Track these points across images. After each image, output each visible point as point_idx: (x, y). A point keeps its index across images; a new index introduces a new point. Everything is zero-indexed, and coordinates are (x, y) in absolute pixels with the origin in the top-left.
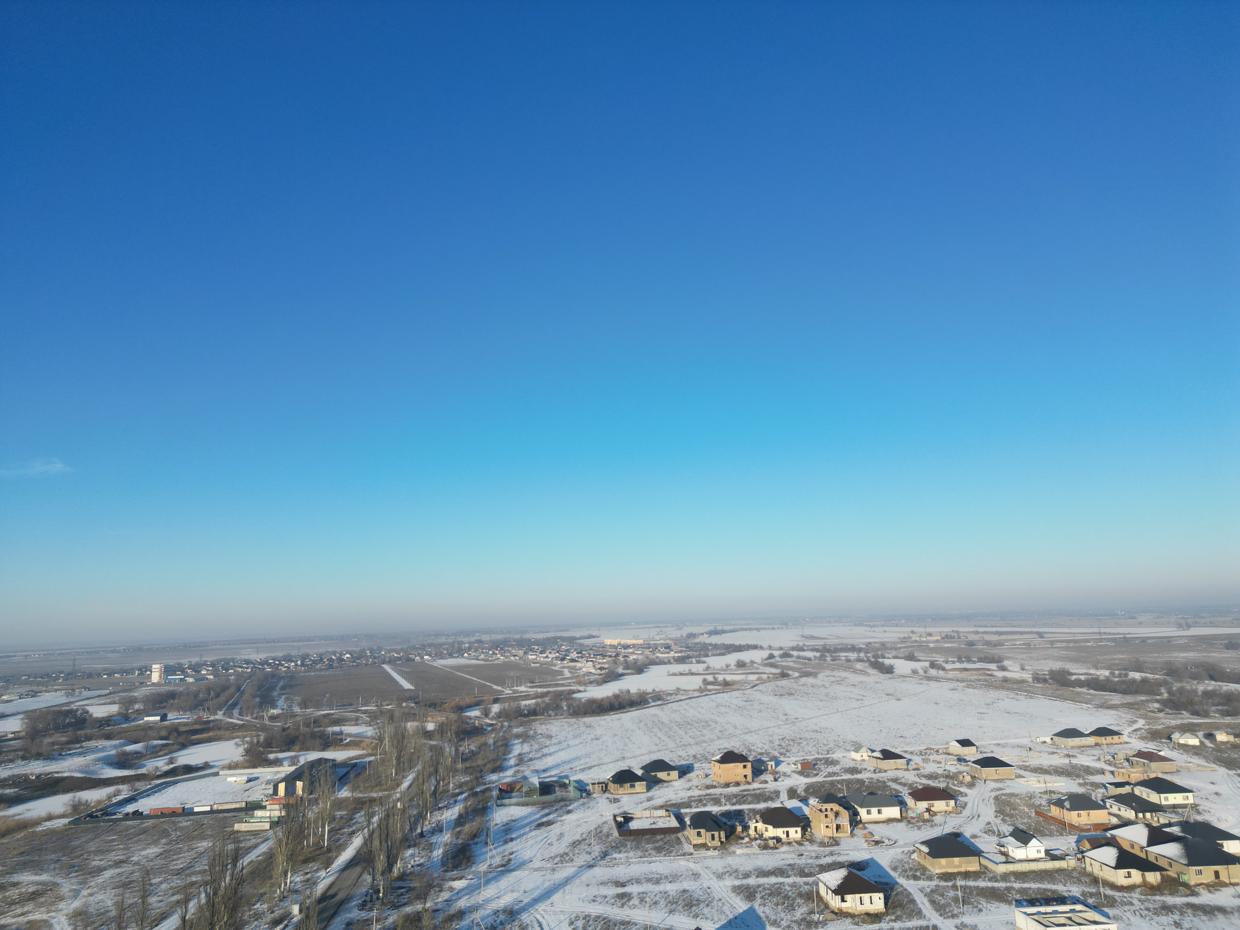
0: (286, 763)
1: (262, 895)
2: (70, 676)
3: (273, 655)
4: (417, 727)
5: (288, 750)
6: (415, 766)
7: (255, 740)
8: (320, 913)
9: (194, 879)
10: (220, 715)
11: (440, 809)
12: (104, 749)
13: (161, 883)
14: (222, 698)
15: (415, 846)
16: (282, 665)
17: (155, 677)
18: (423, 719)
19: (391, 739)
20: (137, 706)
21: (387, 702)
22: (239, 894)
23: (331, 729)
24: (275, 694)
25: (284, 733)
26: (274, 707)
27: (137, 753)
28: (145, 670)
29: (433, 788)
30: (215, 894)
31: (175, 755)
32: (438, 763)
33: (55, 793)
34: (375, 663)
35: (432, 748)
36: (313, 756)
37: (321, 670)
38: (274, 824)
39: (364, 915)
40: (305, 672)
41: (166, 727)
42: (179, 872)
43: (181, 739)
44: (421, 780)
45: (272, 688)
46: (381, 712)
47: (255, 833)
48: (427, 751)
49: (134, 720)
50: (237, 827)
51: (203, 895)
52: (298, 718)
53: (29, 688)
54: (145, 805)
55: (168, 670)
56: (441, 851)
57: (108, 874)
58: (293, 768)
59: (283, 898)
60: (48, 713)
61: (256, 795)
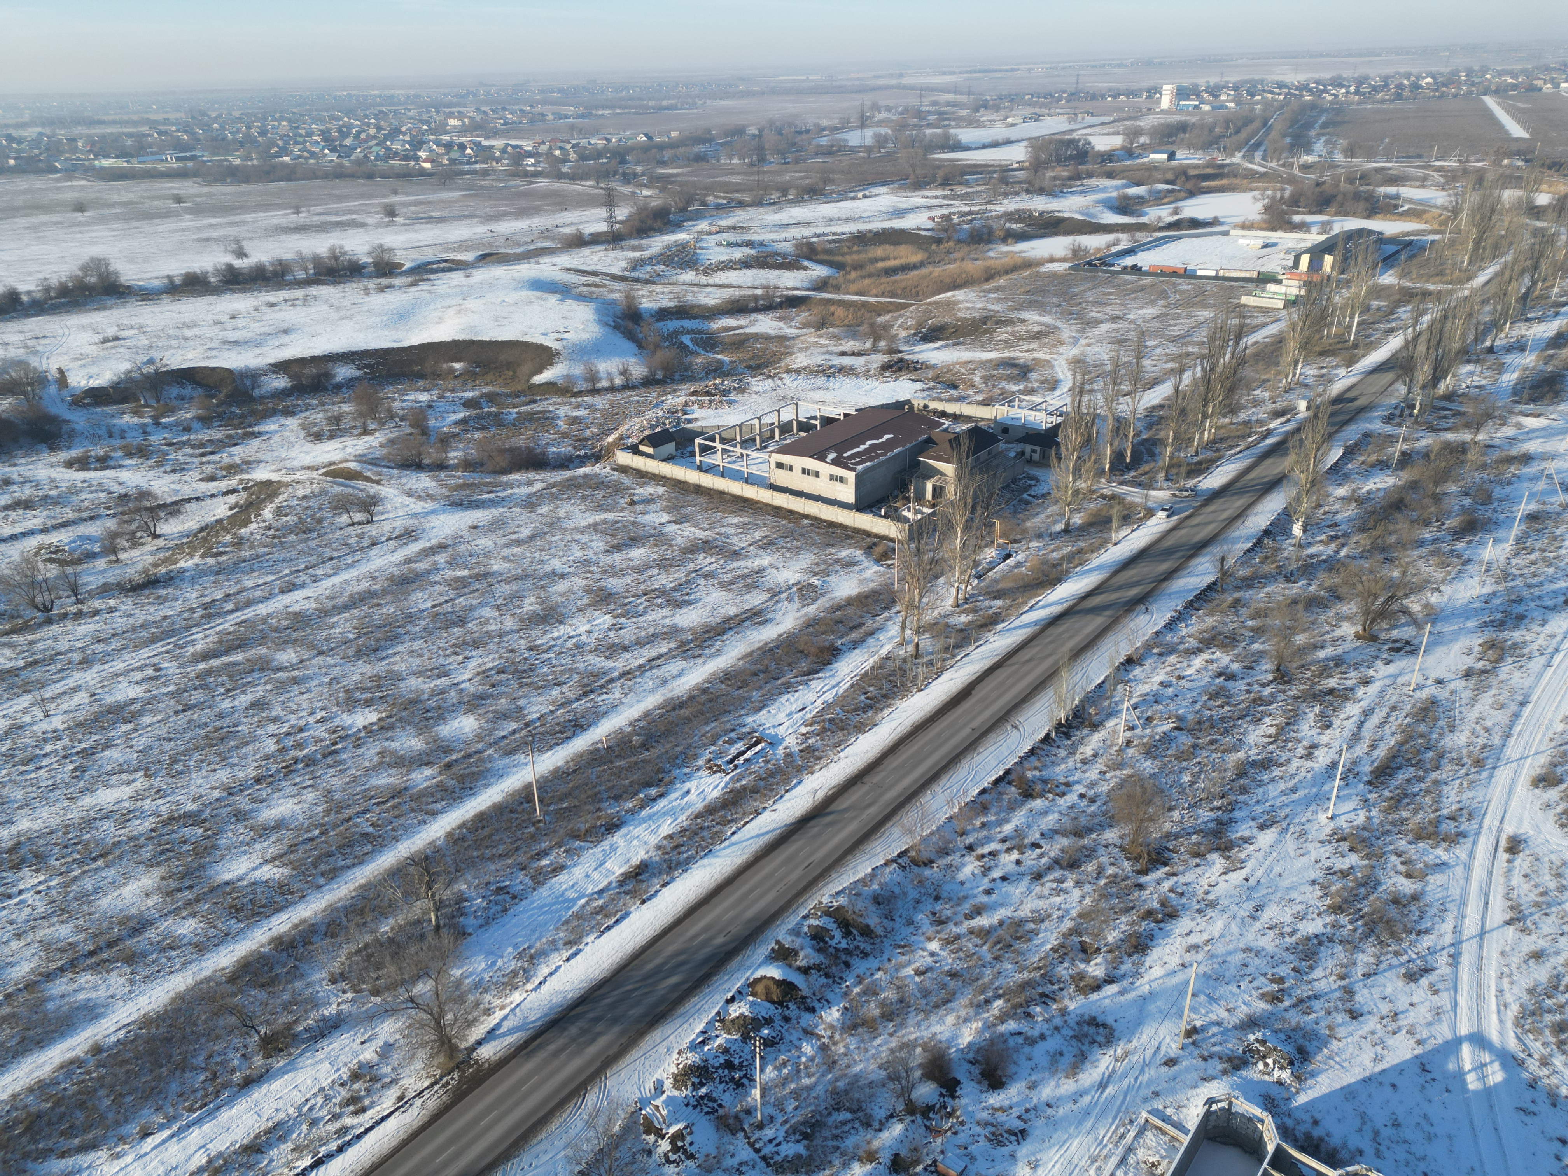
0: (1314, 229)
1: (1265, 381)
2: (1073, 96)
3: (1317, 76)
4: (1520, 198)
5: (1320, 212)
6: (1502, 255)
7: (1279, 195)
8: (1332, 415)
9: (1190, 349)
10: (1237, 158)
11: (1527, 320)
12: (1105, 189)
13: (1156, 347)
14: (1243, 135)
15: (1477, 361)
16: (1327, 92)
17: (1165, 102)
18: (1535, 185)
19: (1473, 212)
20: (1143, 139)
21: (1478, 157)
22: (1239, 375)
23: (1383, 190)
24: (1313, 133)
25: (1318, 189)
26: (1309, 152)
27: (1139, 197)
28: (1154, 92)
29: (1523, 290)
30: (1212, 369)
31: (1180, 204)
32: (1541, 256)
33: (1056, 234)
34: (1472, 93)
35: (1536, 232)
36: (1353, 224)
37: (1382, 101)
38: (1290, 304)
39: (1388, 429)
40: (1359, 103)
41: (1172, 169)
42: (1175, 340)
43: (1189, 185)
44: (1507, 276)
45: (1309, 126)
46: (1465, 172)
47: (1265, 311)
48: (1527, 235)
49: (1138, 157)
50: (1244, 300)
51: (1199, 368)
52: (1340, 171)
53: (1032, 110)
54: (1145, 259)
55: (1182, 93)
56: (1515, 375)
57: (1105, 327)
58: (1323, 237)
59: (1289, 390)
60: (1050, 142)
61: (1274, 264)
